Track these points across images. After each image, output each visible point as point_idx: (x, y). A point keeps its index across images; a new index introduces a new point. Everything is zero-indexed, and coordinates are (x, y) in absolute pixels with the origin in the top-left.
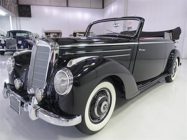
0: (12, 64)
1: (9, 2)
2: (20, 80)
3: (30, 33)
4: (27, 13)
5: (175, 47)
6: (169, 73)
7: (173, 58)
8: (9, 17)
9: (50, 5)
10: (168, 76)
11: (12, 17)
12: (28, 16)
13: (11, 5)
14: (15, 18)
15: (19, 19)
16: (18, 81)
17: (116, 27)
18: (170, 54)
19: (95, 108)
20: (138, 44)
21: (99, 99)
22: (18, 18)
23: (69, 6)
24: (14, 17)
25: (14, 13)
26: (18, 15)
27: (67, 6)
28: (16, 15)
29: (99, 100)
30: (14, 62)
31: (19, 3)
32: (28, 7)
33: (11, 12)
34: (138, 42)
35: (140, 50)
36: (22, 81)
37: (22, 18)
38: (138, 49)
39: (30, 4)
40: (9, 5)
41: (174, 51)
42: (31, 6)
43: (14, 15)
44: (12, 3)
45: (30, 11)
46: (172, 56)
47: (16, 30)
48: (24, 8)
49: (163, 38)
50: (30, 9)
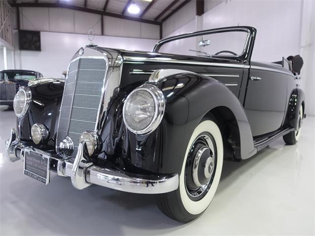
0: (27, 100)
1: (3, 26)
2: (43, 126)
3: (40, 74)
4: (33, 44)
5: (297, 85)
6: (292, 128)
7: (296, 102)
8: (3, 49)
9: (73, 32)
10: (291, 132)
11: (7, 50)
12: (35, 48)
13: (8, 30)
14: (13, 52)
15: (20, 55)
16: (41, 128)
17: (204, 46)
18: (291, 97)
19: (194, 169)
20: (249, 69)
21: (199, 153)
22: (18, 52)
23: (104, 34)
24: (11, 50)
25: (11, 42)
26: (17, 46)
27: (103, 34)
28: (14, 47)
29: (200, 155)
30: (30, 96)
31: (21, 28)
32: (36, 35)
33: (6, 41)
34: (249, 65)
35: (252, 78)
36: (46, 127)
37: (24, 52)
38: (250, 76)
39: (39, 30)
40: (3, 30)
41: (296, 92)
42: (41, 33)
43: (11, 48)
44: (8, 27)
45: (39, 40)
46: (294, 99)
47: (13, 68)
48: (29, 36)
49: (281, 65)
50: (39, 37)
